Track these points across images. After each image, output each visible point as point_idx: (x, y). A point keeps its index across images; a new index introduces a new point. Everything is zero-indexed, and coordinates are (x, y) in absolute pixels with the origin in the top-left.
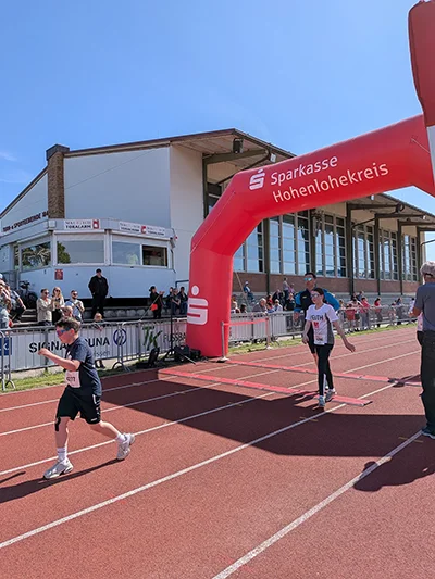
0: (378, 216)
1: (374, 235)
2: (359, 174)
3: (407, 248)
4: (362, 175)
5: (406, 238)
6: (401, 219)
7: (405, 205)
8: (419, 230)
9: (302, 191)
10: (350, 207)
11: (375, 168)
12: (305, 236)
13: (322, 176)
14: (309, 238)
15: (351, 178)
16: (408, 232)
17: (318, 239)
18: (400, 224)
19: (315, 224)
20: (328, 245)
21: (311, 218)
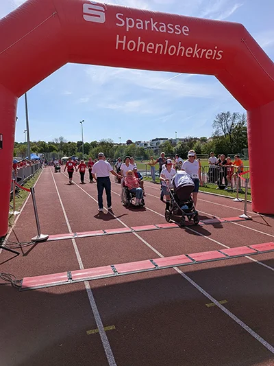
2: (203, 51)
4: (205, 52)
9: (150, 47)
11: (215, 51)
15: (196, 52)
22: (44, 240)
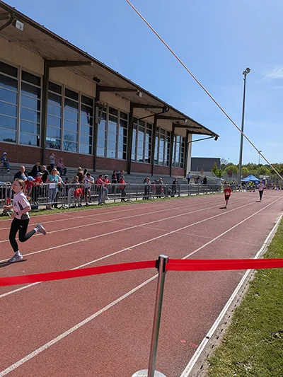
0: (157, 117)
1: (153, 131)
3: (178, 144)
5: (178, 137)
6: (175, 121)
7: (170, 107)
8: (188, 132)
10: (133, 105)
12: (90, 122)
14: (92, 123)
16: (181, 133)
17: (101, 125)
18: (174, 126)
19: (97, 112)
20: (111, 132)
21: (95, 107)
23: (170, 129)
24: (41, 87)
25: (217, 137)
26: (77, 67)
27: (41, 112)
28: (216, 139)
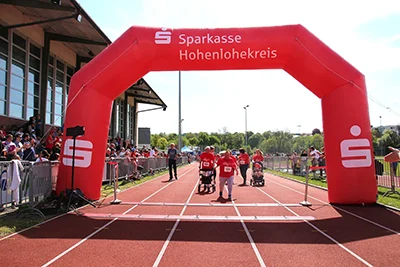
3: (128, 114)
5: (129, 106)
8: (136, 102)
13: (227, 47)
18: (127, 95)
22: (118, 203)
23: (123, 98)
24: (40, 59)
25: (164, 107)
26: (79, 45)
27: (40, 84)
28: (165, 109)
